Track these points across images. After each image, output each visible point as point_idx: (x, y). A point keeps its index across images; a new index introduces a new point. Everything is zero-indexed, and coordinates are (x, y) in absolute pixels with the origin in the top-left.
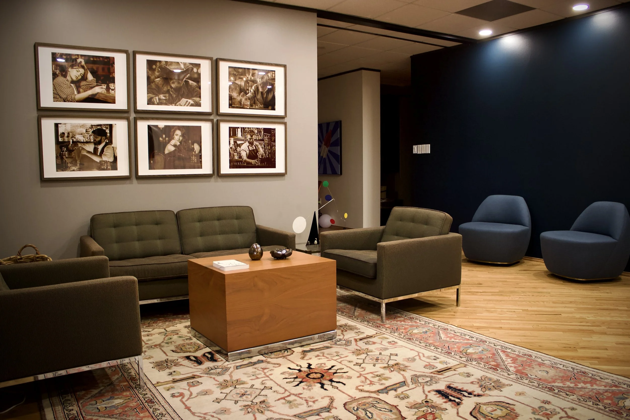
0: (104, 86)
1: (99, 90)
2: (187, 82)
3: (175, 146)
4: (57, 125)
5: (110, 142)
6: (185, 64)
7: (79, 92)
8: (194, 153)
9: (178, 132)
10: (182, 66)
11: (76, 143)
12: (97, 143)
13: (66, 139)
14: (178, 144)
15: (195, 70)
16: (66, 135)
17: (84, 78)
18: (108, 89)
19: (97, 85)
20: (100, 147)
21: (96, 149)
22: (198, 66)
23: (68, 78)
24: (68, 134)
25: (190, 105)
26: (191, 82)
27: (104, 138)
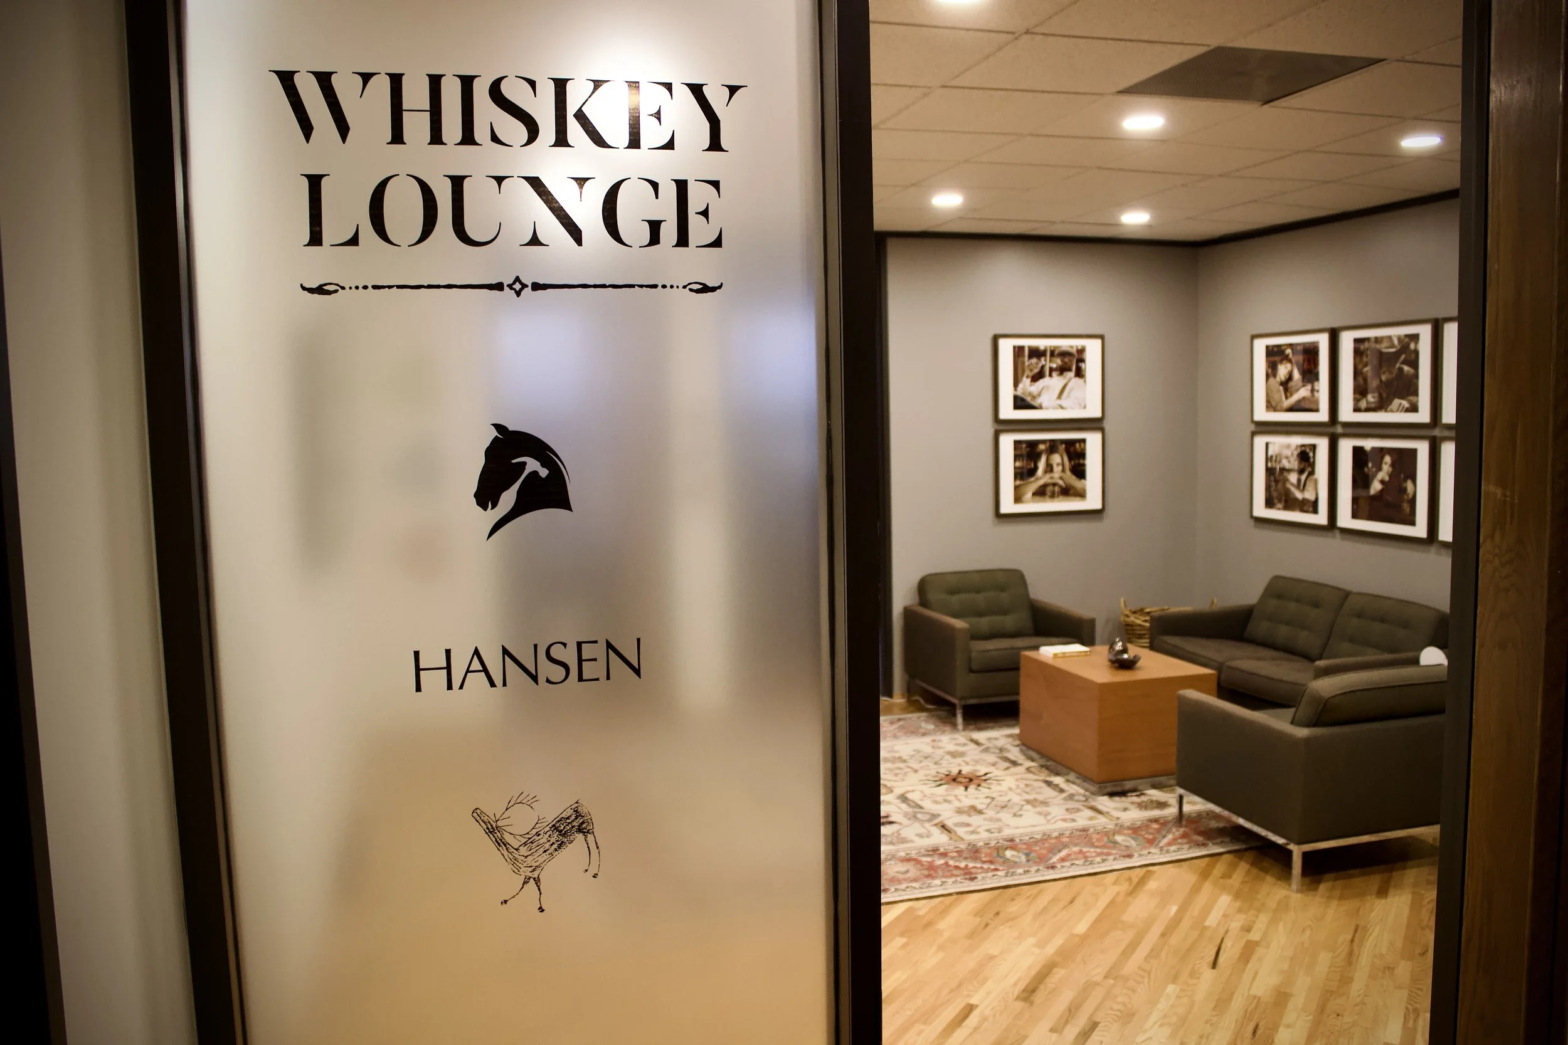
0: (1309, 387)
1: (1303, 392)
2: (1401, 370)
3: (1382, 482)
4: (1267, 444)
5: (1312, 473)
6: (1399, 338)
7: (1287, 398)
8: (1406, 497)
9: (1388, 459)
10: (1396, 342)
11: (1283, 470)
12: (1301, 472)
13: (1274, 465)
14: (1387, 478)
15: (1412, 346)
16: (1274, 459)
17: (1290, 378)
18: (1313, 390)
19: (1303, 386)
20: (1303, 477)
21: (1299, 480)
22: (1415, 337)
23: (1278, 379)
24: (1276, 457)
25: (1404, 410)
26: (1406, 368)
27: (1307, 465)
